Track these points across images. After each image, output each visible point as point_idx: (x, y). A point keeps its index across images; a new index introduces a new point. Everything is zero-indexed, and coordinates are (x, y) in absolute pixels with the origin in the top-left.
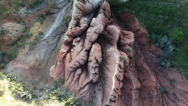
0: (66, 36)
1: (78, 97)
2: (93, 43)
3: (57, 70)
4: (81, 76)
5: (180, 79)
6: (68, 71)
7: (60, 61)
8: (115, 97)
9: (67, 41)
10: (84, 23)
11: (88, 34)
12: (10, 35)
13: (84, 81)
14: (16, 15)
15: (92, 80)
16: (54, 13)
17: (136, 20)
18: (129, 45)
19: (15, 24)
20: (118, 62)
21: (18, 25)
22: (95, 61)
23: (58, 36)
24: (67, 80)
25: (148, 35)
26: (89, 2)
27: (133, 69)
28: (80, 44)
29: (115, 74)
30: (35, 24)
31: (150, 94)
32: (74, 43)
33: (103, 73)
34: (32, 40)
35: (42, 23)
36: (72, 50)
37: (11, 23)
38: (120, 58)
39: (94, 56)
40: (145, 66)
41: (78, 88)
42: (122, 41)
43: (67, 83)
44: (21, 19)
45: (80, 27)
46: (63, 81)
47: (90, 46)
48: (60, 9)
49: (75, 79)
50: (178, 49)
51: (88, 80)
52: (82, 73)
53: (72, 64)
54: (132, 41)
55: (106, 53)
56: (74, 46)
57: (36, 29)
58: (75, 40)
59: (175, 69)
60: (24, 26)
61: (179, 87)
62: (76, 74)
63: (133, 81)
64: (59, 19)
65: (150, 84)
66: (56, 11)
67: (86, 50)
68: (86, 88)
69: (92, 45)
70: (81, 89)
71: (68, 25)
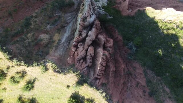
0: (74, 42)
1: (82, 72)
2: (89, 46)
3: (71, 60)
4: (83, 63)
5: (139, 67)
6: (77, 60)
7: (72, 56)
8: (100, 74)
9: (75, 45)
10: (84, 34)
11: (86, 41)
12: (44, 41)
13: (84, 65)
14: (45, 29)
15: (88, 65)
16: (65, 27)
17: (116, 31)
18: (110, 47)
19: (45, 35)
20: (101, 56)
21: (47, 35)
22: (90, 56)
23: (69, 41)
24: (76, 65)
25: (123, 41)
26: (87, 21)
27: (112, 61)
28: (82, 46)
29: (100, 62)
30: (55, 34)
31: (120, 74)
32: (79, 46)
33: (94, 62)
34: (55, 44)
35: (59, 34)
36: (78, 50)
37: (43, 35)
38: (103, 54)
39: (90, 53)
40: (120, 59)
41: (82, 68)
42: (106, 45)
43: (76, 66)
44: (48, 32)
45: (82, 36)
46: (74, 65)
47: (88, 47)
48: (68, 23)
49: (80, 64)
50: (139, 50)
51: (86, 65)
52: (83, 62)
53: (78, 57)
54: (111, 45)
55: (96, 51)
56: (79, 47)
57: (56, 37)
58: (79, 44)
59: (136, 61)
60: (50, 36)
61: (138, 71)
62: (81, 61)
63: (111, 67)
64: (69, 31)
65: (121, 69)
66: (66, 25)
67: (85, 50)
68: (86, 69)
69: (89, 47)
70: (83, 69)
71: (74, 34)
